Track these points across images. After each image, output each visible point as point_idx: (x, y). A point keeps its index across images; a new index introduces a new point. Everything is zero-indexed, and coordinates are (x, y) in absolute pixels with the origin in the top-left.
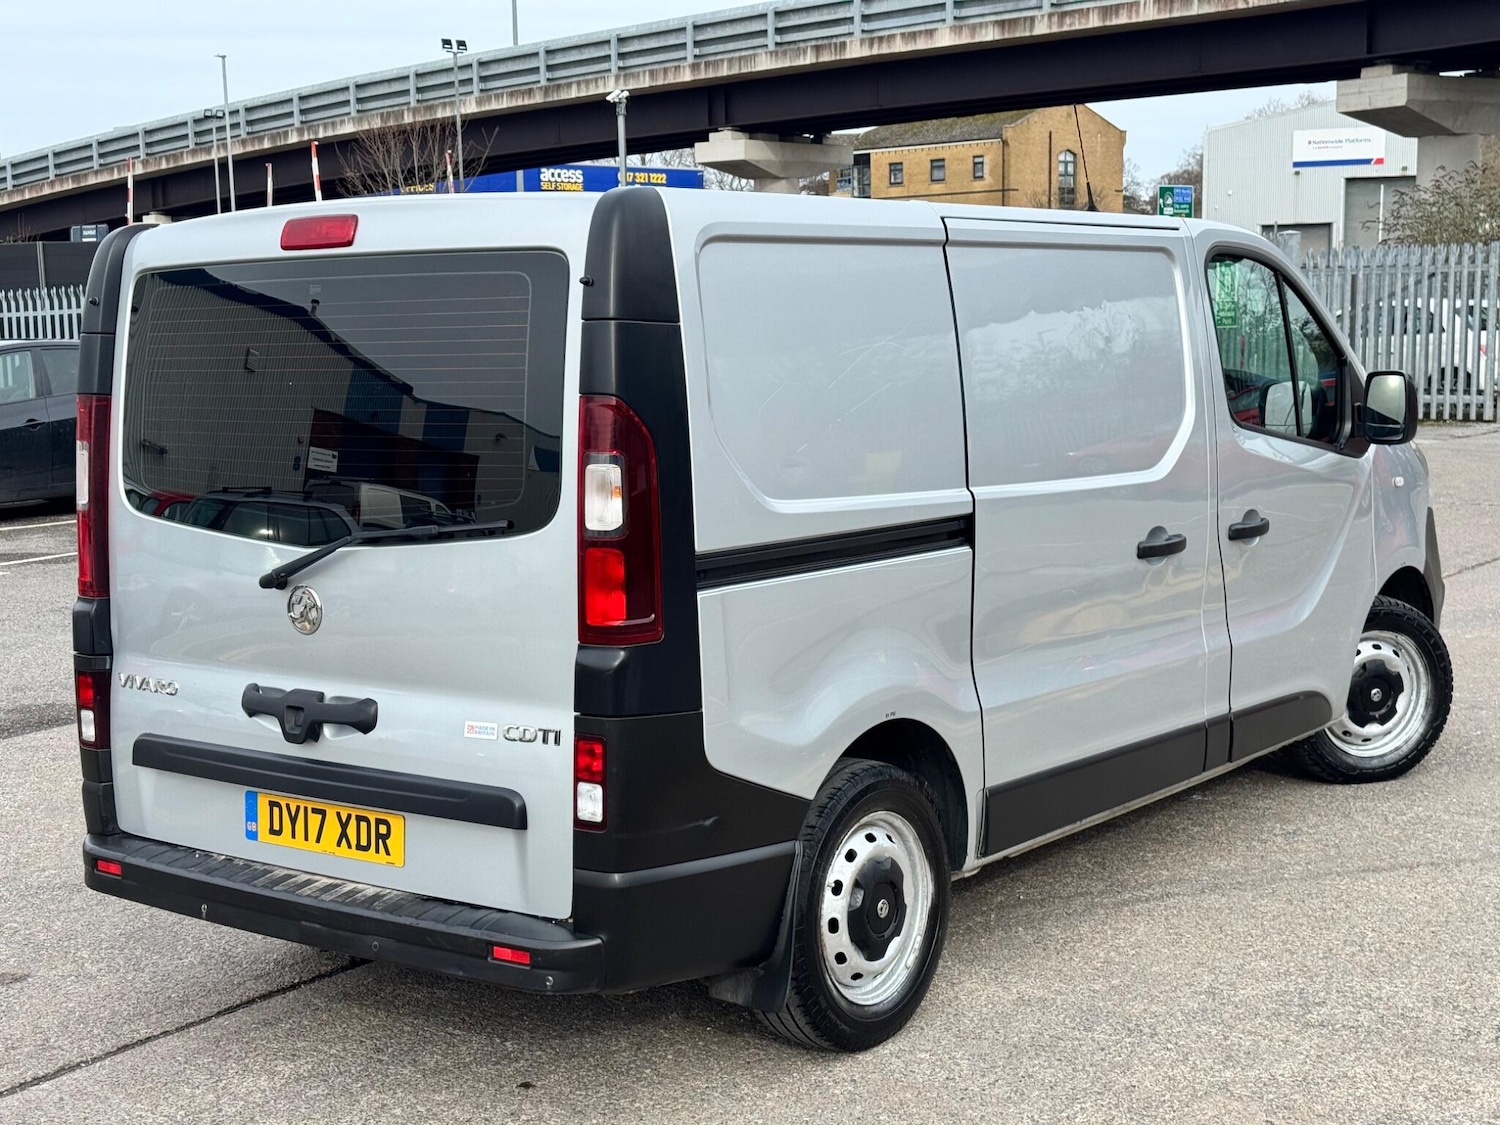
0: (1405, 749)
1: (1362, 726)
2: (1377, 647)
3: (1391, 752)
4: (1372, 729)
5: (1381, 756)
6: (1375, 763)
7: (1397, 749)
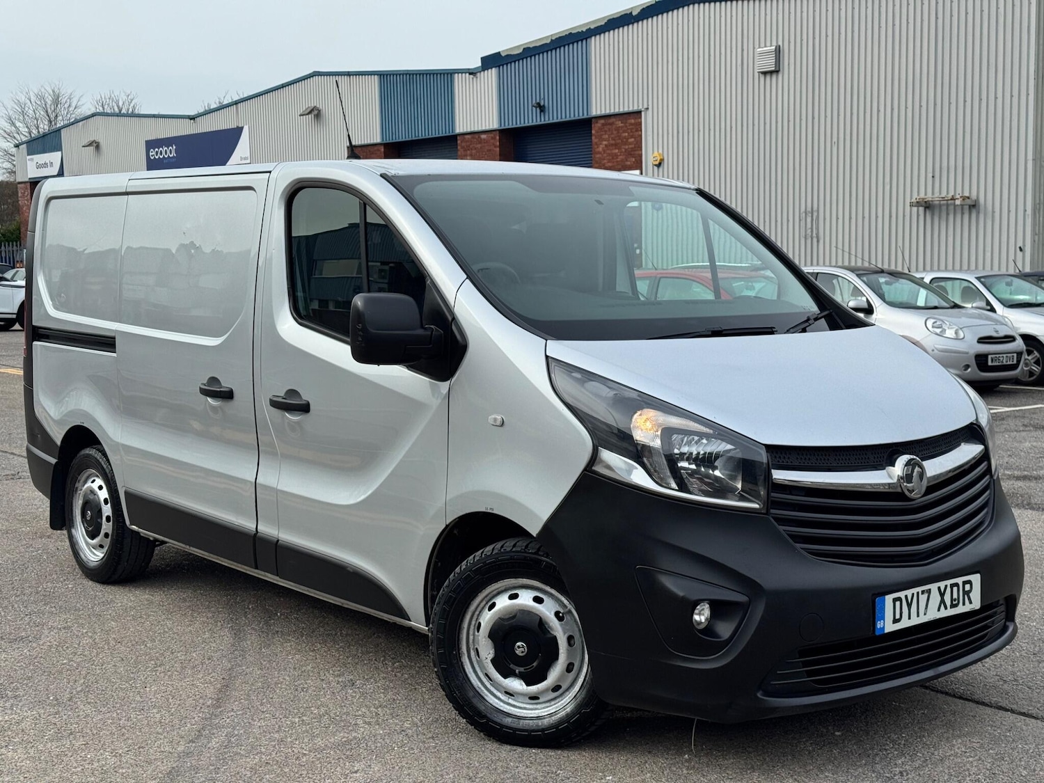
0: (546, 722)
1: (505, 678)
2: (538, 600)
3: (532, 718)
4: (516, 684)
5: (519, 718)
6: (508, 721)
7: (538, 718)
